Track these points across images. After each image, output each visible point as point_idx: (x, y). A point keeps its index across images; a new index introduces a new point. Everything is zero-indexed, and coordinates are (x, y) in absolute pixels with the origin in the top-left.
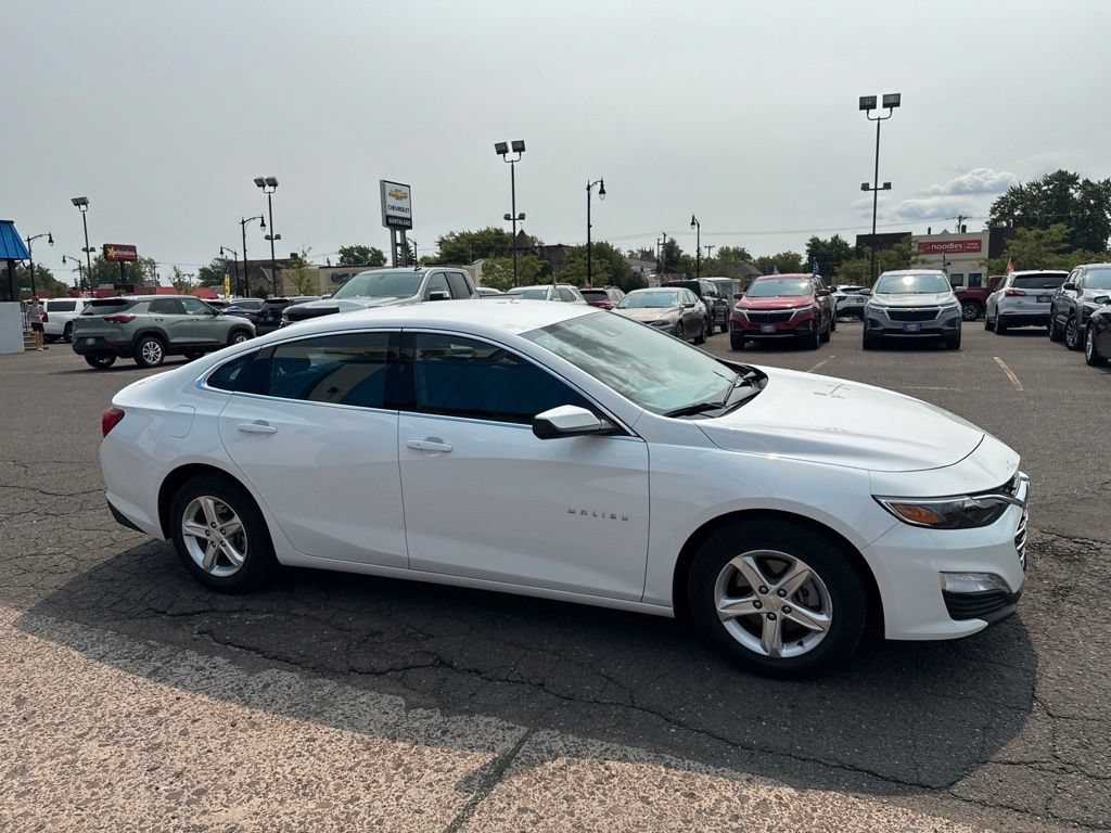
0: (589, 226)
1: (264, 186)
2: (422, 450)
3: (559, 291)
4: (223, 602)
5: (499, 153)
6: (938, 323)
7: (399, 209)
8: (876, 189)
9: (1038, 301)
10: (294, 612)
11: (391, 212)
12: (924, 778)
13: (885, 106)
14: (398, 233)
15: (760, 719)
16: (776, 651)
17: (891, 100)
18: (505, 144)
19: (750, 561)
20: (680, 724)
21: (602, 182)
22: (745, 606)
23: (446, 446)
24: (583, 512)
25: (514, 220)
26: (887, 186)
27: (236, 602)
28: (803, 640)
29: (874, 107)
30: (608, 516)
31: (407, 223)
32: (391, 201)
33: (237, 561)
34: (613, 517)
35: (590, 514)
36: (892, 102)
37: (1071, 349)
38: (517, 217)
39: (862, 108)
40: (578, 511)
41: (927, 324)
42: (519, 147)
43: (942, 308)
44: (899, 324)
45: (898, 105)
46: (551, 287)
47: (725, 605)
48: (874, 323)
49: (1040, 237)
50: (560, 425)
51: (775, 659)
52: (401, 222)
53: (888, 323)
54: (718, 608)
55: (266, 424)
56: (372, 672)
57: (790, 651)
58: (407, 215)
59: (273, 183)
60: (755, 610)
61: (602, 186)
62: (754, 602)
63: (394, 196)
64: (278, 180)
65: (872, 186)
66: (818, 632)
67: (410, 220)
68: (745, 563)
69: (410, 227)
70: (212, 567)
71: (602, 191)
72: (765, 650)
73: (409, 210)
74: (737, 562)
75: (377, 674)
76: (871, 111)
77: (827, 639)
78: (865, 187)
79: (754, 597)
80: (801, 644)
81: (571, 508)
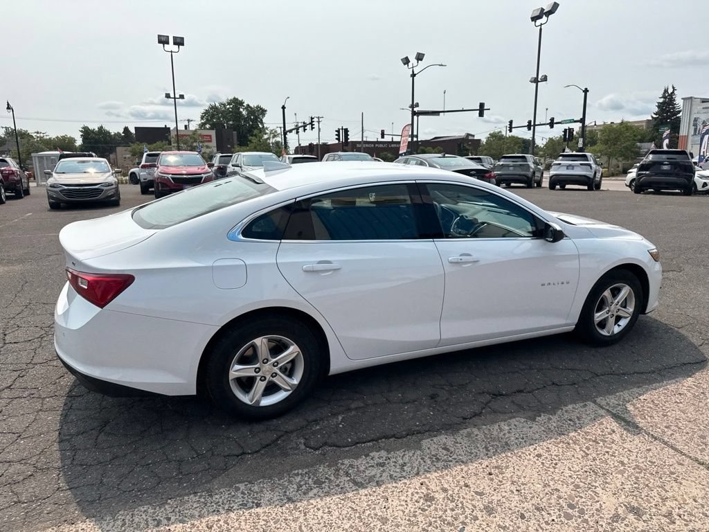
2: (458, 263)
13: (175, 44)
16: (613, 332)
17: (179, 41)
19: (609, 291)
22: (603, 315)
23: (475, 257)
24: (549, 284)
26: (182, 97)
28: (619, 323)
29: (168, 43)
30: (560, 283)
33: (291, 385)
34: (562, 283)
35: (552, 283)
39: (159, 42)
40: (546, 284)
45: (183, 44)
47: (597, 317)
51: (612, 335)
54: (595, 319)
55: (329, 262)
57: (616, 330)
60: (607, 315)
62: (607, 311)
65: (172, 96)
68: (607, 293)
70: (260, 400)
72: (609, 333)
74: (605, 293)
76: (165, 45)
77: (630, 320)
78: (168, 96)
79: (607, 309)
80: (619, 325)
81: (543, 283)
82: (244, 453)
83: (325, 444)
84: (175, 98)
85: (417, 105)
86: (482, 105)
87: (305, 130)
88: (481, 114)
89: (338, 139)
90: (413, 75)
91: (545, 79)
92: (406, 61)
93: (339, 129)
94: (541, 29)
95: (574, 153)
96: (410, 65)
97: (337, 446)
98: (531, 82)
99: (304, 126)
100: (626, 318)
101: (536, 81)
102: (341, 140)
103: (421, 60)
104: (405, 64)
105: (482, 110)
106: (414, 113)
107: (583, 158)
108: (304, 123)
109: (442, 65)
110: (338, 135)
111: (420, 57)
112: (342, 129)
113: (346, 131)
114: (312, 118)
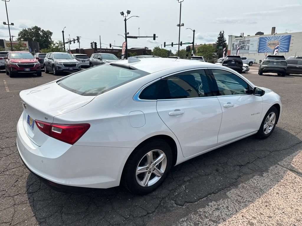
6: (77, 67)
9: (82, 62)
26: (12, 24)
28: (269, 129)
30: (257, 114)
35: (254, 114)
43: (77, 63)
47: (265, 127)
48: (59, 68)
55: (179, 110)
57: (269, 131)
74: (268, 116)
77: (273, 127)
78: (5, 23)
79: (267, 123)
84: (9, 25)
85: (128, 33)
86: (154, 35)
87: (74, 42)
88: (154, 39)
89: (92, 47)
90: (125, 20)
91: (183, 25)
92: (122, 14)
93: (92, 43)
94: (181, 4)
95: (197, 56)
96: (124, 15)
97: (192, 202)
98: (177, 26)
99: (74, 41)
101: (179, 25)
102: (93, 48)
103: (129, 13)
104: (122, 15)
105: (154, 37)
106: (126, 37)
107: (201, 59)
108: (74, 39)
109: (137, 17)
110: (92, 45)
111: (129, 12)
112: (94, 42)
113: (96, 43)
114: (78, 37)
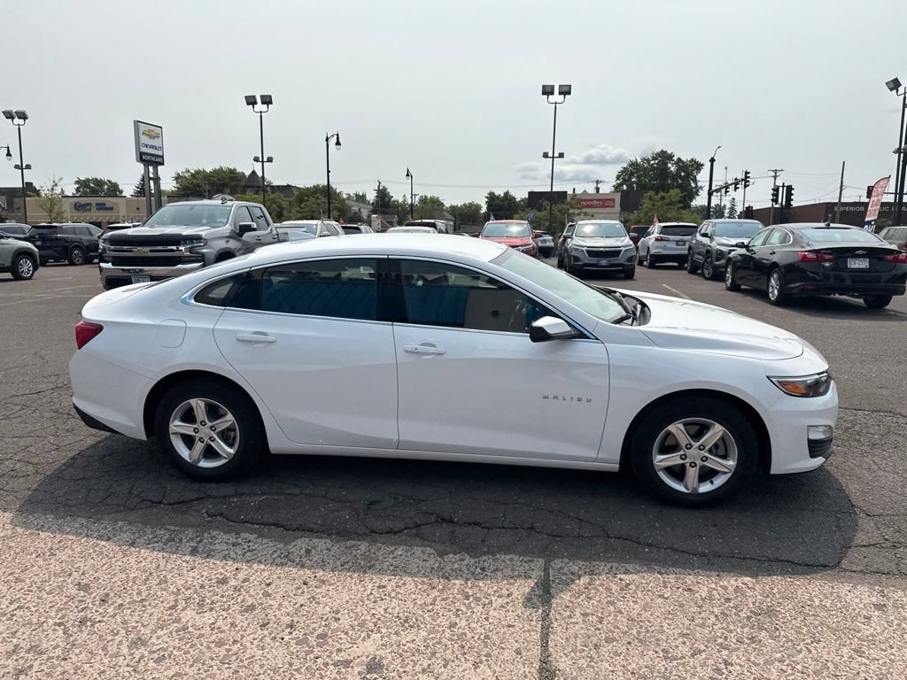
0: (329, 172)
1: (13, 118)
2: (418, 353)
3: (326, 225)
4: (214, 489)
5: (248, 104)
6: (621, 259)
7: (152, 147)
8: (553, 157)
9: (677, 245)
10: (288, 492)
11: (144, 150)
12: (822, 560)
13: (560, 93)
14: (151, 169)
15: (700, 536)
16: (695, 489)
17: (565, 89)
18: (254, 97)
19: (681, 427)
20: (649, 545)
21: (338, 135)
22: (673, 459)
23: (439, 349)
24: (555, 397)
25: (263, 162)
26: (561, 155)
27: (228, 489)
28: (713, 479)
29: (552, 93)
30: (575, 400)
31: (159, 160)
32: (144, 140)
33: (228, 454)
34: (579, 400)
35: (560, 398)
36: (565, 91)
37: (707, 279)
38: (265, 159)
39: (543, 94)
40: (551, 397)
41: (614, 260)
42: (267, 100)
43: (623, 249)
44: (593, 260)
45: (569, 93)
46: (319, 222)
47: (660, 460)
49: (663, 198)
50: (551, 331)
51: (696, 495)
52: (153, 159)
53: (587, 259)
54: (655, 462)
55: (265, 334)
56: (390, 532)
57: (705, 488)
58: (160, 153)
59: (23, 116)
60: (681, 462)
61: (338, 138)
62: (681, 456)
63: (148, 135)
64: (28, 114)
65: (550, 155)
66: (727, 473)
67: (162, 157)
68: (677, 429)
69: (162, 164)
70: (199, 461)
71: (338, 143)
72: (687, 488)
73: (161, 148)
74: (671, 428)
75: (395, 533)
76: (550, 96)
77: (731, 477)
78: (546, 155)
79: (682, 452)
80: (712, 482)
81: (546, 395)
82: (160, 502)
83: (221, 514)
87: (736, 188)
89: (777, 201)
92: (894, 85)
93: (777, 187)
97: (229, 520)
99: (736, 184)
100: (725, 473)
102: (780, 202)
108: (736, 179)
110: (775, 195)
112: (783, 186)
113: (790, 189)
114: (747, 173)
